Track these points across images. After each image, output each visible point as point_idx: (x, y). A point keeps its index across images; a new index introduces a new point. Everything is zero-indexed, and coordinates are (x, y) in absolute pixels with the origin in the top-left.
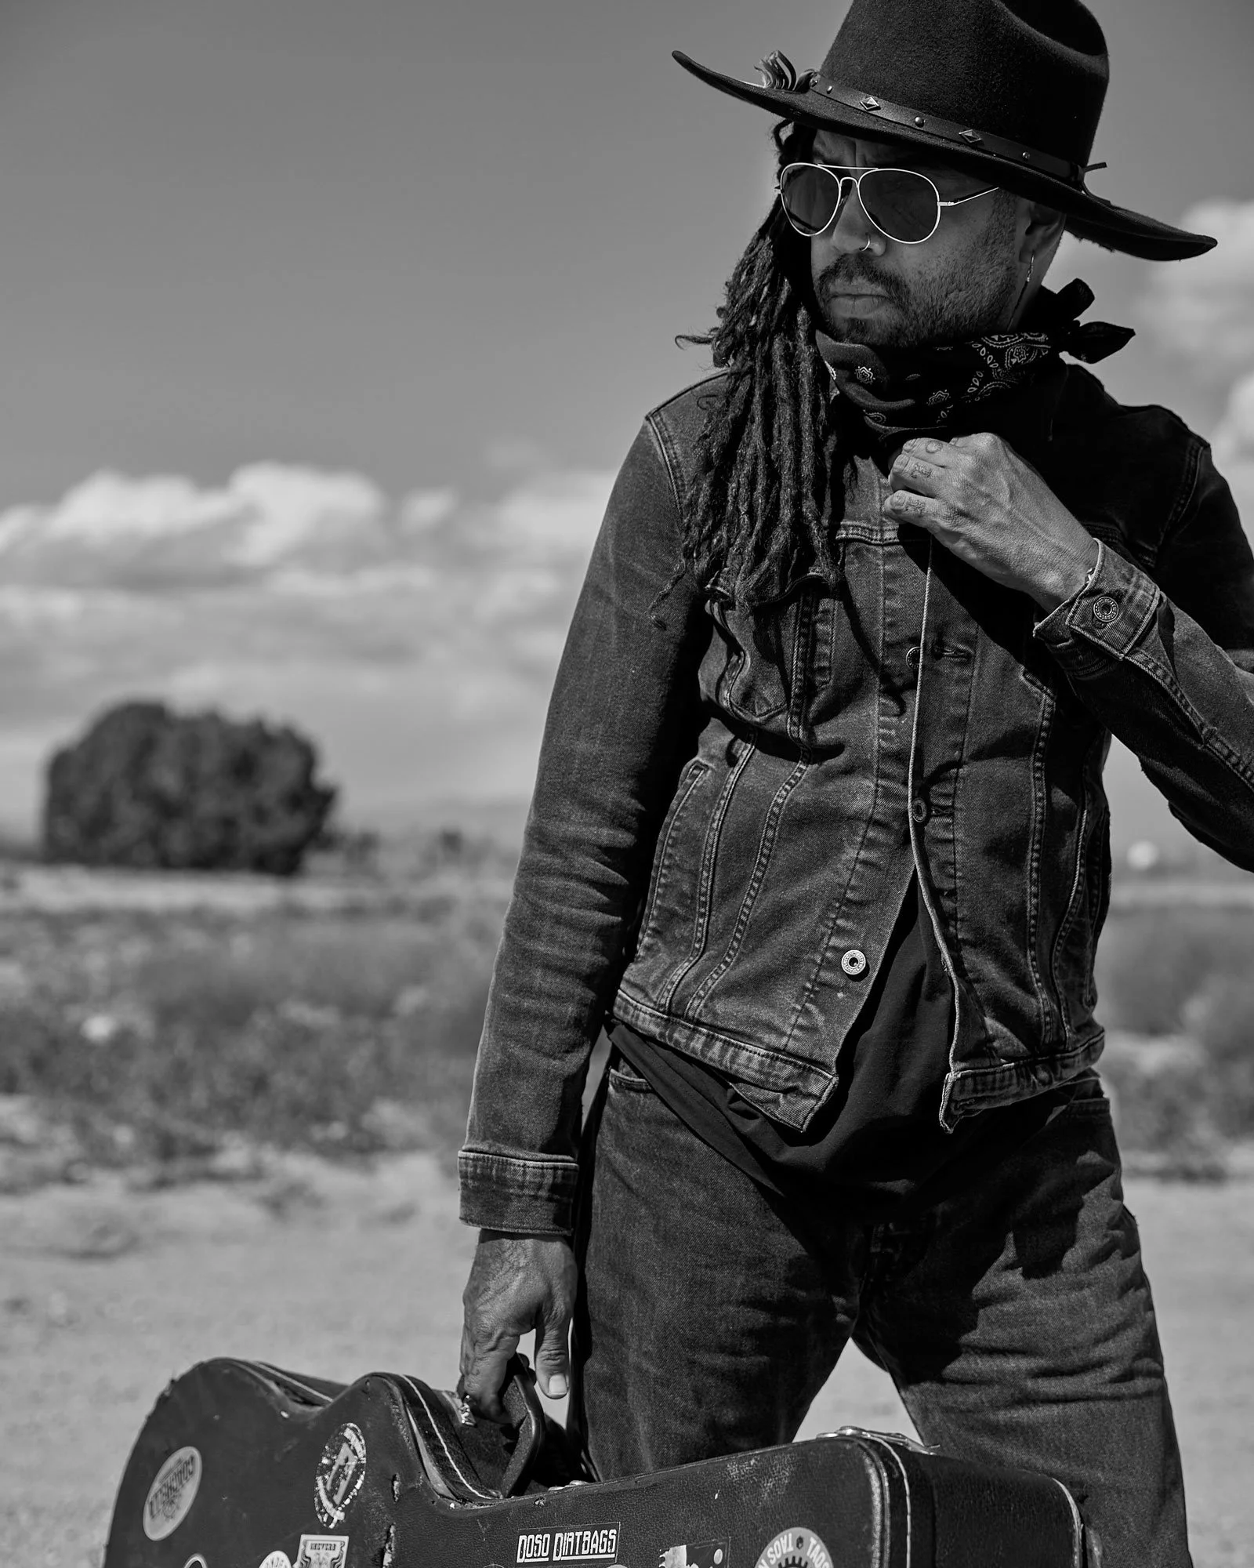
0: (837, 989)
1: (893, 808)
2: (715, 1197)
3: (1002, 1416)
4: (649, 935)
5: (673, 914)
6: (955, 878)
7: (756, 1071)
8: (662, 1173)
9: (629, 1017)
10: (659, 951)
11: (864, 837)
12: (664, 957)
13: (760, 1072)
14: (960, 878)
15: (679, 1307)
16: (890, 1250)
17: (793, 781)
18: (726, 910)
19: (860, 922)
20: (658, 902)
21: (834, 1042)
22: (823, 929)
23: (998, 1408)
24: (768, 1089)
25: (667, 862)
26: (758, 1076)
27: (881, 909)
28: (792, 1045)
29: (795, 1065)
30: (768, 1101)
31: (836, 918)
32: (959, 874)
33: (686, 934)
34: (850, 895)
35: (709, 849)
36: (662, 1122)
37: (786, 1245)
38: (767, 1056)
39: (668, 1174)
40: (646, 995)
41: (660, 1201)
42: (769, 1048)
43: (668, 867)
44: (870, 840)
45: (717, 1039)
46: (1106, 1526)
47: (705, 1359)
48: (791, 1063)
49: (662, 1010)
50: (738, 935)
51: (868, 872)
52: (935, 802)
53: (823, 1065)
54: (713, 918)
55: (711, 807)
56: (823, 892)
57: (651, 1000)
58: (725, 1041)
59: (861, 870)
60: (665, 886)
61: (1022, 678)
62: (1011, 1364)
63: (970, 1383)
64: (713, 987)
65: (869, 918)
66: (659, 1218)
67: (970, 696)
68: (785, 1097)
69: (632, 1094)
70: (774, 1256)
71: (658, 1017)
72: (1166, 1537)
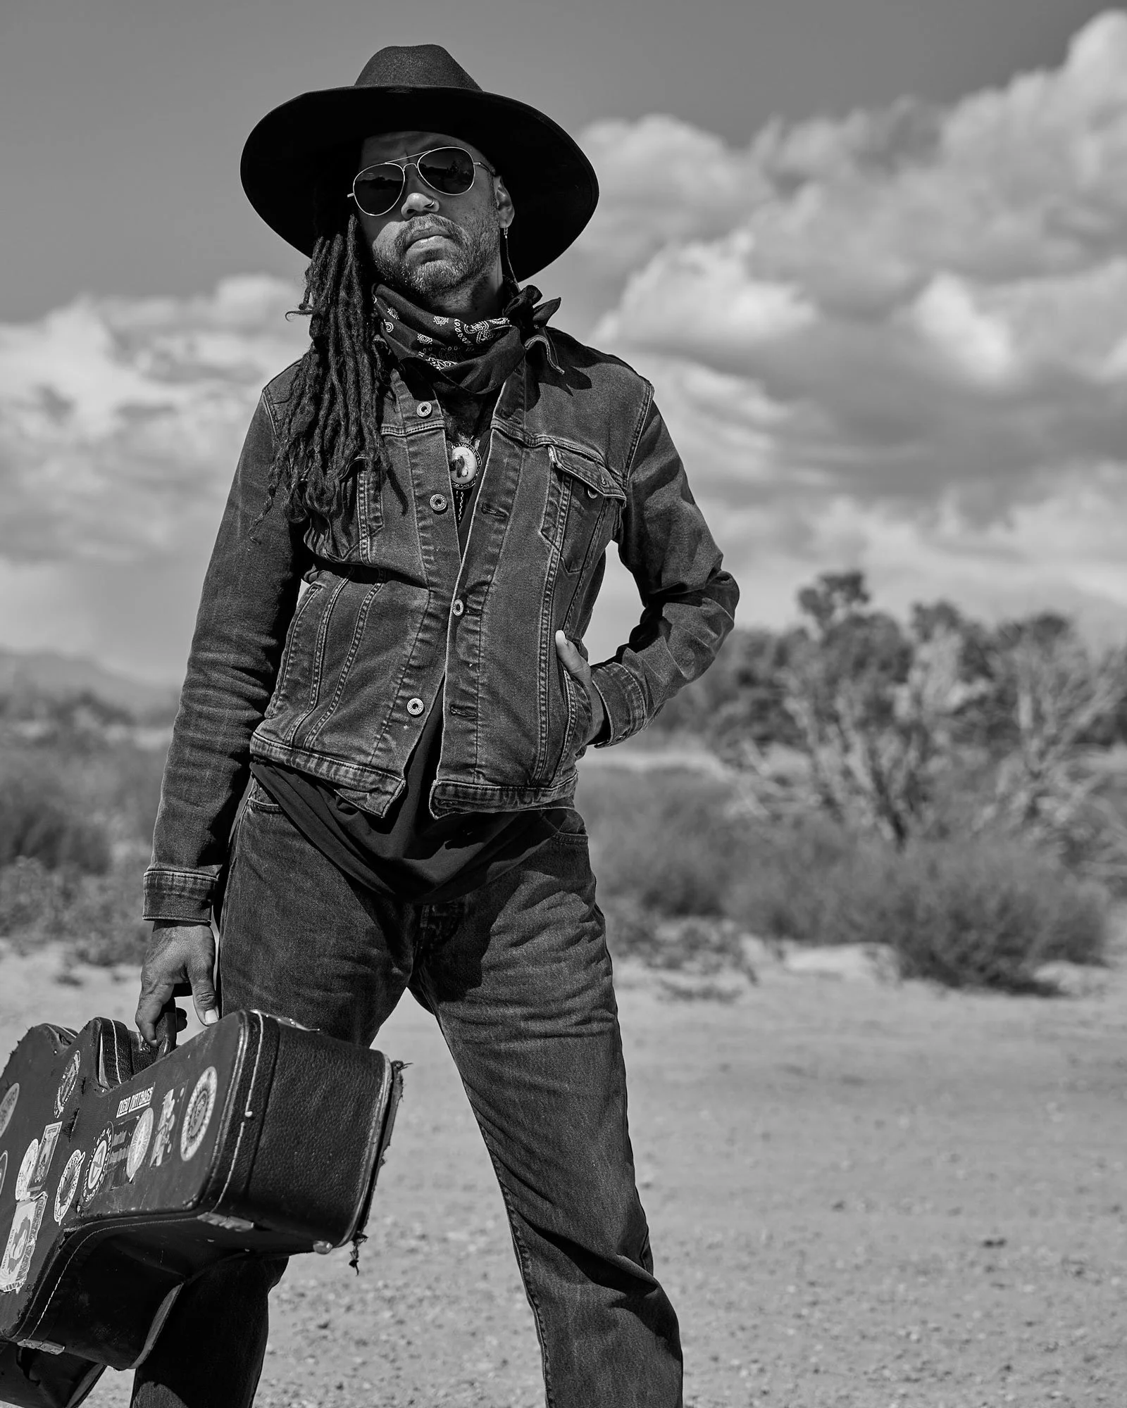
0: (404, 723)
1: (440, 605)
2: (318, 885)
3: (503, 1046)
4: (280, 700)
5: (297, 683)
6: (479, 656)
7: (351, 779)
8: (283, 867)
9: (266, 751)
10: (287, 709)
11: (421, 624)
12: (290, 712)
13: (354, 780)
14: (482, 657)
15: (290, 957)
16: (434, 927)
17: (376, 589)
18: (331, 677)
19: (418, 680)
20: (287, 676)
21: (403, 758)
22: (394, 685)
23: (501, 1041)
24: (360, 791)
25: (293, 649)
26: (352, 782)
27: (433, 671)
28: (375, 761)
29: (377, 774)
30: (360, 799)
31: (403, 678)
32: (482, 654)
33: (305, 696)
34: (412, 662)
35: (321, 637)
36: (285, 833)
37: (363, 920)
38: (359, 769)
39: (287, 868)
40: (278, 736)
41: (281, 886)
42: (360, 764)
43: (295, 652)
44: (425, 625)
45: (326, 760)
46: (570, 1119)
47: (306, 992)
48: (374, 773)
49: (288, 744)
50: (339, 692)
51: (424, 647)
52: (470, 605)
53: (396, 773)
54: (323, 683)
55: (322, 609)
56: (394, 660)
57: (280, 739)
58: (331, 761)
59: (419, 645)
60: (293, 664)
61: (540, 533)
62: (510, 1011)
63: (482, 1024)
64: (322, 727)
65: (424, 677)
66: (280, 897)
67: (502, 542)
68: (370, 795)
69: (264, 814)
70: (356, 926)
71: (286, 749)
72: (609, 1127)
